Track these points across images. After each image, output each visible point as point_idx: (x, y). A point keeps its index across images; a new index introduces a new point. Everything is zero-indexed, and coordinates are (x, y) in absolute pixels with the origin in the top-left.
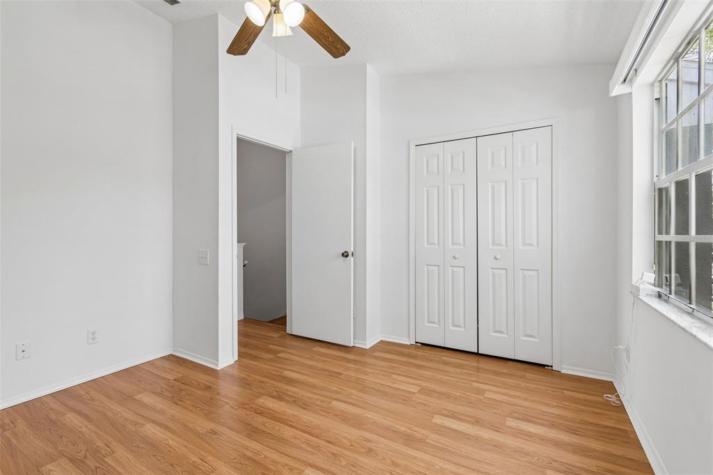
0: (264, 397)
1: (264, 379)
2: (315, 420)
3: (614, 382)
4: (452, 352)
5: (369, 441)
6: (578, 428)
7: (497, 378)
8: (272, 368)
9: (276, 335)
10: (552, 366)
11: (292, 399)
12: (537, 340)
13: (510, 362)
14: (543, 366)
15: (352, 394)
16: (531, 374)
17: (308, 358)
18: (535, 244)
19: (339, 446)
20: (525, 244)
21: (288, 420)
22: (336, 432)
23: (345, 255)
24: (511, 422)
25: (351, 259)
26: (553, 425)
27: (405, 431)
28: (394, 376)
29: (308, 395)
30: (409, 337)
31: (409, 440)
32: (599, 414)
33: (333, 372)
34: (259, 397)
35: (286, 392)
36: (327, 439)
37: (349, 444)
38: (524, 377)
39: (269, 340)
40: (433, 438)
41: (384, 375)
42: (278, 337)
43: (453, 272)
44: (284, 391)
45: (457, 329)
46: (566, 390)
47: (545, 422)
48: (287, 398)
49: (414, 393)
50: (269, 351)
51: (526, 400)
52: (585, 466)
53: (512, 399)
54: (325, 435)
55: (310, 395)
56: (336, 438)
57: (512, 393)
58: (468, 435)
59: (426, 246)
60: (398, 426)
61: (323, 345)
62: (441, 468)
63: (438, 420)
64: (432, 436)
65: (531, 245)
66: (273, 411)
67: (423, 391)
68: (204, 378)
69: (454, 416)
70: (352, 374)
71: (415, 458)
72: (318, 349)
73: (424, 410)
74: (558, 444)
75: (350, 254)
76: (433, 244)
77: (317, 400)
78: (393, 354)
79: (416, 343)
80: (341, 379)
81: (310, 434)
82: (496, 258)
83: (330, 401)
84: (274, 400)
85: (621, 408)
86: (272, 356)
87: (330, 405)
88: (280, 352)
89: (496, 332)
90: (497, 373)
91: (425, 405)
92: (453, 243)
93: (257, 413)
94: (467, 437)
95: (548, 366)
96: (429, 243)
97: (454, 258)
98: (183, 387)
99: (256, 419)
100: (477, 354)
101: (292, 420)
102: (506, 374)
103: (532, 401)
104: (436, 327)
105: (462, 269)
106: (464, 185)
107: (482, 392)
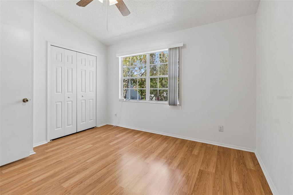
3: (108, 124)
4: (68, 136)
10: (96, 127)
12: (93, 120)
13: (87, 130)
14: (93, 128)
18: (92, 91)
20: (90, 91)
24: (117, 136)
25: (29, 103)
27: (114, 149)
30: (47, 140)
45: (69, 126)
49: (93, 146)
64: (117, 146)
67: (93, 144)
75: (29, 100)
76: (59, 92)
79: (50, 140)
82: (82, 96)
89: (82, 122)
92: (68, 92)
96: (57, 92)
97: (69, 97)
100: (77, 133)
104: (61, 129)
105: (71, 102)
106: (72, 69)
107: (100, 137)
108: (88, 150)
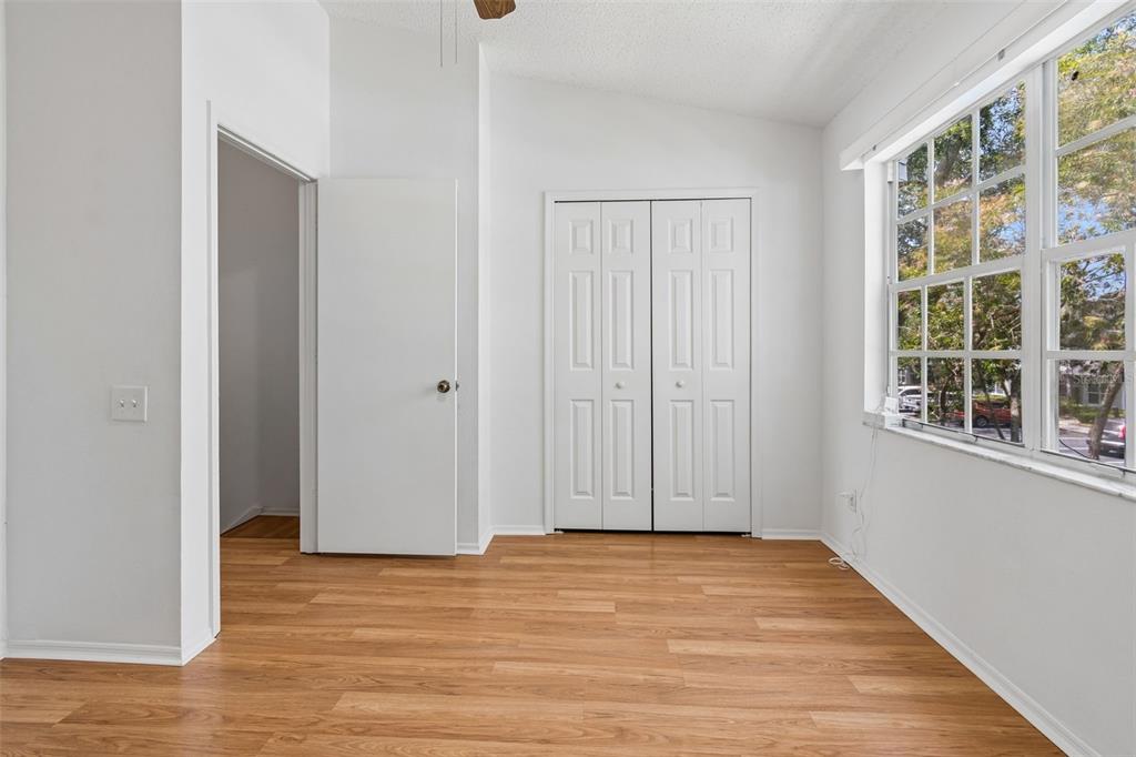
0: (345, 695)
1: (318, 659)
2: (487, 709)
3: (823, 541)
4: (616, 536)
5: (607, 716)
6: (833, 609)
7: (697, 563)
8: (324, 630)
9: (279, 561)
10: (750, 533)
11: (411, 684)
12: (731, 499)
13: (698, 537)
14: (738, 534)
15: (518, 642)
16: (732, 548)
17: (383, 593)
18: (730, 363)
19: (566, 743)
20: (716, 364)
21: (436, 727)
22: (542, 718)
23: (443, 387)
24: (764, 624)
25: (453, 394)
26: (808, 614)
27: (645, 680)
28: (560, 592)
29: (437, 665)
30: (544, 523)
31: (663, 693)
32: (838, 585)
33: (452, 609)
34: (338, 699)
35: (390, 672)
36: (538, 737)
37: (581, 733)
38: (728, 555)
39: (267, 573)
40: (690, 677)
41: (544, 595)
42: (287, 563)
43: (615, 409)
44: (384, 672)
45: (622, 498)
46: (787, 562)
47: (797, 612)
48: (396, 683)
49: (611, 613)
50: (284, 597)
51: (754, 586)
52: (877, 658)
53: (737, 590)
54: (527, 731)
55: (443, 664)
56: (551, 731)
57: (733, 581)
58: (732, 658)
59: (572, 368)
60: (631, 676)
61: (395, 561)
62: (737, 722)
63: (676, 647)
64: (687, 675)
65: (725, 364)
66: (388, 717)
67: (621, 606)
68: (155, 694)
69: (690, 635)
70: (489, 605)
71: (693, 719)
72: (387, 572)
73: (647, 637)
74: (832, 637)
75: (452, 386)
76: (585, 365)
77: (462, 669)
78: (531, 555)
79: (556, 530)
80: (475, 618)
81: (499, 739)
82: (678, 385)
83: (490, 664)
84: (374, 695)
85: (851, 572)
86: (301, 606)
87: (493, 673)
88: (315, 593)
89: (678, 495)
90: (697, 557)
91: (644, 629)
92: (615, 363)
93: (357, 734)
94: (732, 662)
95: (744, 533)
96: (576, 363)
97: (618, 386)
98: (108, 731)
99: (362, 746)
100: (653, 532)
101: (444, 723)
102: (704, 555)
103: (762, 586)
104: (589, 500)
105: (630, 404)
106: (632, 273)
107: (697, 589)
108: (572, 619)
